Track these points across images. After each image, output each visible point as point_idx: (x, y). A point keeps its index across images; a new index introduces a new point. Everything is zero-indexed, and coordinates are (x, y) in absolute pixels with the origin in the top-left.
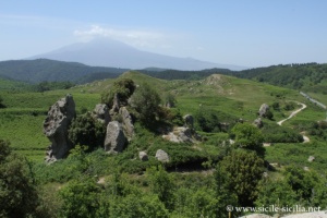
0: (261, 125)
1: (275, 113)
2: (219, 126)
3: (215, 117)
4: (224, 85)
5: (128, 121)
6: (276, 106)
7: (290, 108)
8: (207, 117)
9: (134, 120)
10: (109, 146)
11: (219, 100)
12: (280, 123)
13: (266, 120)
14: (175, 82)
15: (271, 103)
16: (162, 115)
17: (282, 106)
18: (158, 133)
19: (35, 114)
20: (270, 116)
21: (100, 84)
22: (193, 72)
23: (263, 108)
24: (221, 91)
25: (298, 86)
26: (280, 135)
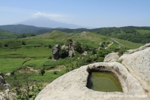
1: (104, 45)
3: (87, 47)
4: (87, 35)
5: (74, 50)
6: (104, 43)
7: (108, 43)
9: (75, 50)
10: (70, 57)
12: (106, 48)
13: (102, 48)
14: (71, 34)
17: (106, 43)
20: (102, 46)
21: (46, 34)
22: (75, 30)
23: (100, 44)
24: (86, 37)
25: (110, 35)
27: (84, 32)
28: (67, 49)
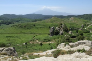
0: (82, 29)
1: (85, 26)
2: (74, 29)
3: (73, 28)
4: (74, 20)
6: (85, 25)
7: (88, 25)
8: (72, 27)
10: (60, 34)
11: (73, 24)
12: (86, 29)
15: (84, 24)
16: (67, 29)
17: (86, 25)
18: (67, 32)
19: (41, 27)
21: (48, 20)
23: (82, 25)
24: (73, 21)
25: (90, 19)
26: (86, 31)
27: (72, 18)
28: (59, 30)
